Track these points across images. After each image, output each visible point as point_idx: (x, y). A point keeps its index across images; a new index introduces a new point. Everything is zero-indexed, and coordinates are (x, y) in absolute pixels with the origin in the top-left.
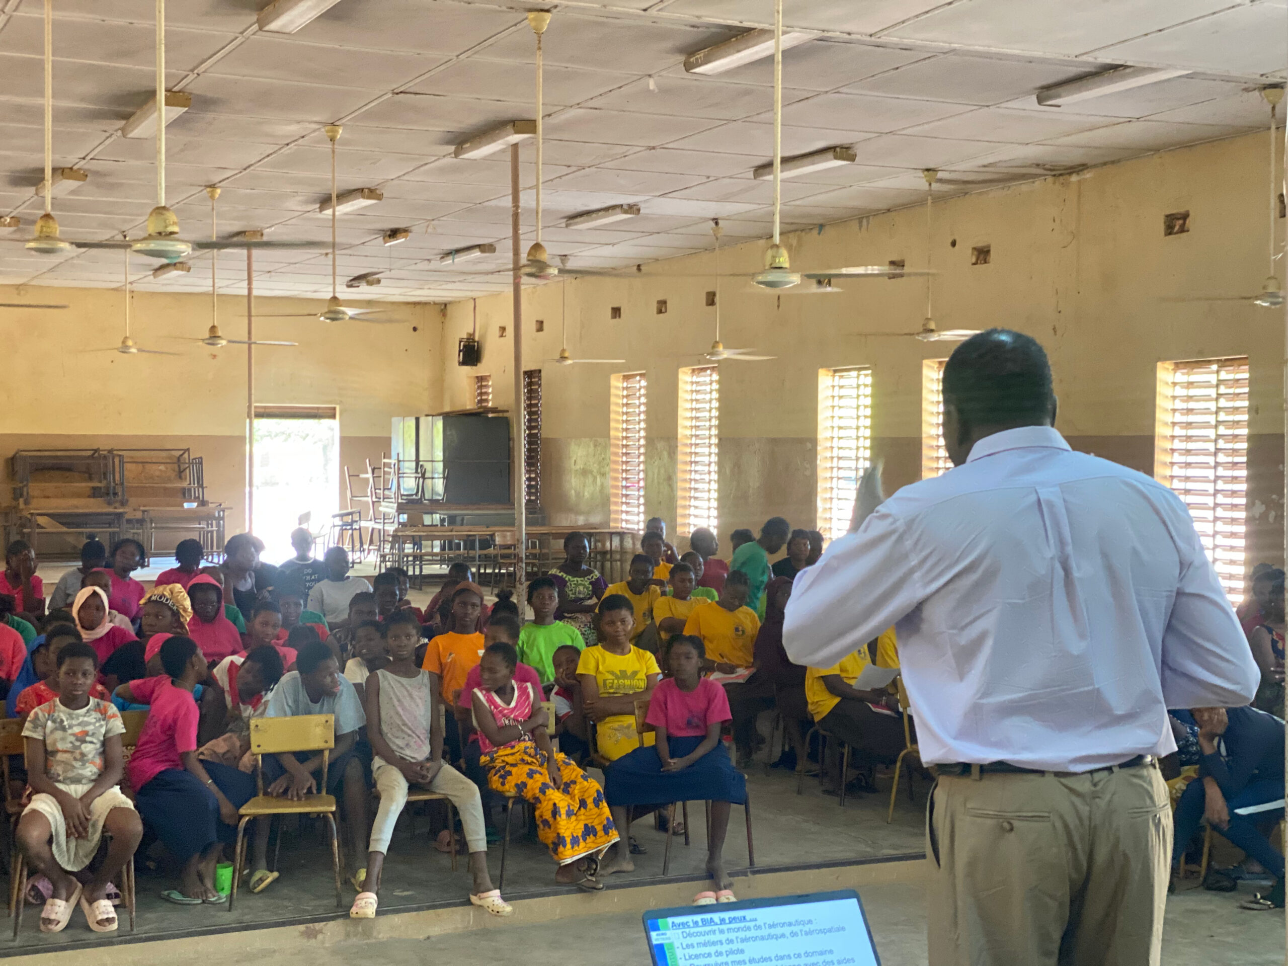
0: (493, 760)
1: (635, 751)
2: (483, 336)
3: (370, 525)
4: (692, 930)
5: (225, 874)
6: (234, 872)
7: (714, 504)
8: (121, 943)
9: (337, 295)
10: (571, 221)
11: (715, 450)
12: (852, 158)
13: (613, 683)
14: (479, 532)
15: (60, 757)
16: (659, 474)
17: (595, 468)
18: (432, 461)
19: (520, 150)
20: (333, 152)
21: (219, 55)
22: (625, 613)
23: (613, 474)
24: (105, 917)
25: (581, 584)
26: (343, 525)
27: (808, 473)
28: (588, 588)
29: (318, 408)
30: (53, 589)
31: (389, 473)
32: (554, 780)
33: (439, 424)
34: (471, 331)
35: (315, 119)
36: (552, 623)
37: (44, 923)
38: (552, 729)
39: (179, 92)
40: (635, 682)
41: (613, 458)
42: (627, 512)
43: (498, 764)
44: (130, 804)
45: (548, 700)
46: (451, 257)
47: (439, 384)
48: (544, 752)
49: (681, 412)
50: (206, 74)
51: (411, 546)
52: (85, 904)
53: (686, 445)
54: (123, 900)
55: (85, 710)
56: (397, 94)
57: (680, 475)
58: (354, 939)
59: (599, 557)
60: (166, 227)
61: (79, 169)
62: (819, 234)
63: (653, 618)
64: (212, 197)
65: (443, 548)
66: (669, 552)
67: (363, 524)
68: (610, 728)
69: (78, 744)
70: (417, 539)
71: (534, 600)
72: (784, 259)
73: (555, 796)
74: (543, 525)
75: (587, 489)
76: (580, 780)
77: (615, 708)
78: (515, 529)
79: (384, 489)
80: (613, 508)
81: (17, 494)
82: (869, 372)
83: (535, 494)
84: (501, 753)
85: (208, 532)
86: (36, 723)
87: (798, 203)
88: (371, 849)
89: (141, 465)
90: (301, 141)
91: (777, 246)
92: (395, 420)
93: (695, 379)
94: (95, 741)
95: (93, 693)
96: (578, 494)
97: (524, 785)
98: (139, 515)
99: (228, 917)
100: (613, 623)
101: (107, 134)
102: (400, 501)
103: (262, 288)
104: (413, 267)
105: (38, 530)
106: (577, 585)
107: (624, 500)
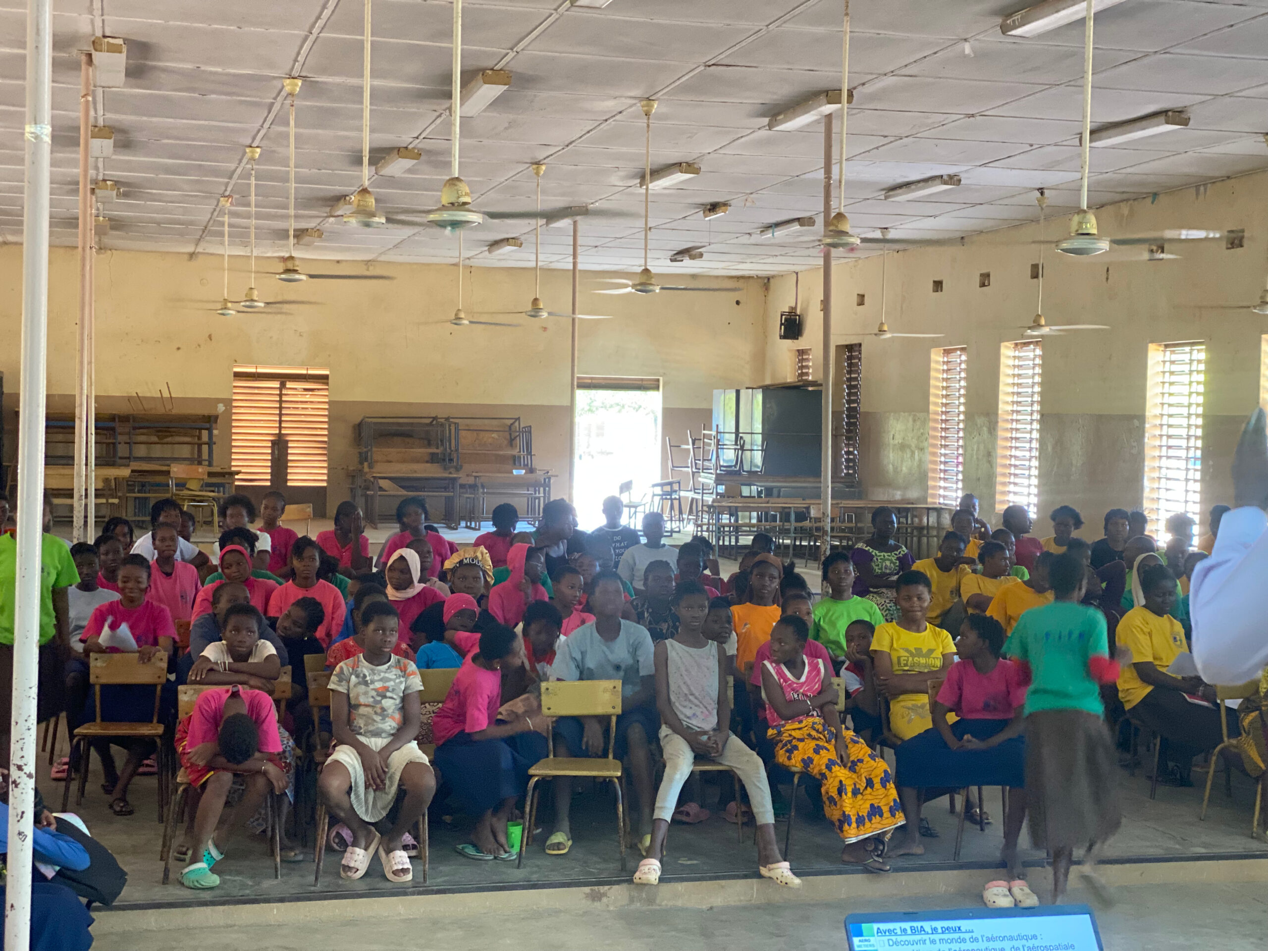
0: (780, 733)
1: (927, 731)
2: (805, 309)
3: (691, 495)
4: (899, 938)
5: (516, 832)
6: (523, 830)
7: (1035, 481)
8: (413, 894)
9: (648, 267)
10: (891, 193)
11: (1036, 426)
12: (1185, 122)
13: (907, 661)
14: (797, 504)
15: (362, 710)
16: (978, 449)
17: (913, 443)
18: (752, 433)
19: (834, 122)
20: (648, 126)
21: (536, 33)
22: (922, 589)
23: (931, 449)
24: (400, 867)
25: (888, 560)
26: (662, 495)
27: (1134, 451)
28: (894, 563)
29: (642, 380)
30: (380, 548)
31: (710, 445)
32: (842, 758)
33: (759, 397)
34: (793, 305)
35: (632, 94)
36: (849, 598)
37: (344, 870)
38: (841, 705)
39: (501, 70)
40: (931, 661)
41: (932, 433)
42: (945, 488)
43: (785, 737)
44: (425, 759)
45: (838, 675)
46: (771, 231)
47: (761, 358)
48: (833, 729)
49: (1002, 388)
50: (525, 52)
51: (728, 516)
52: (382, 853)
53: (1007, 421)
54: (420, 852)
55: (386, 666)
56: (709, 66)
57: (1000, 452)
58: (638, 904)
59: (915, 533)
60: (459, 197)
61: (414, 148)
62: (1153, 203)
63: (960, 596)
64: (537, 174)
65: (759, 519)
66: (983, 529)
67: (682, 494)
68: (903, 707)
69: (379, 698)
70: (733, 510)
71: (830, 575)
72: (1092, 226)
73: (840, 773)
74: (860, 497)
75: (905, 464)
76: (867, 759)
77: (910, 686)
78: (821, 502)
79: (704, 460)
80: (931, 483)
81: (363, 458)
82: (1204, 347)
83: (853, 468)
84: (788, 727)
85: (535, 498)
86: (341, 678)
87: (1129, 170)
88: (655, 817)
89: (475, 433)
90: (618, 117)
91: (1084, 212)
92: (715, 392)
93: (1017, 354)
94: (395, 697)
95: (397, 651)
96: (895, 469)
97: (811, 760)
98: (471, 480)
99: (519, 874)
100: (909, 598)
101: (437, 114)
102: (718, 472)
103: (588, 262)
104: (735, 241)
105: (379, 493)
106: (884, 560)
107: (942, 475)
